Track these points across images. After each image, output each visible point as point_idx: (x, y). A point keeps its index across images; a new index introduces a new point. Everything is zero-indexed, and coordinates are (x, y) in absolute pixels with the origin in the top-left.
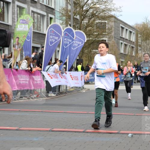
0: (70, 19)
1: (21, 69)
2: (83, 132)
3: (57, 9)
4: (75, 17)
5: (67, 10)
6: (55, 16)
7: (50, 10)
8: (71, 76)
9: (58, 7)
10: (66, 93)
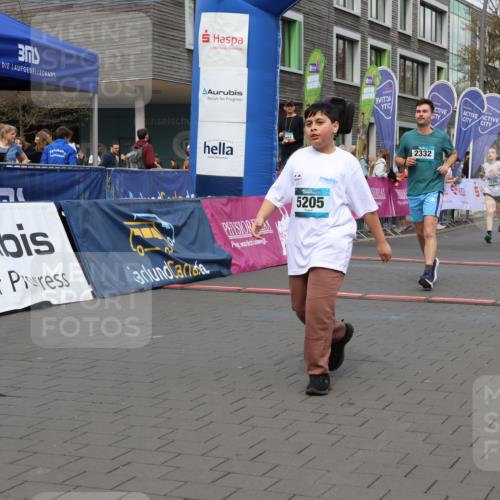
0: (478, 69)
1: (373, 176)
2: (493, 305)
3: (454, 49)
4: (490, 64)
5: (473, 52)
6: (448, 63)
7: (438, 51)
8: (476, 188)
9: (455, 46)
10: (466, 222)
